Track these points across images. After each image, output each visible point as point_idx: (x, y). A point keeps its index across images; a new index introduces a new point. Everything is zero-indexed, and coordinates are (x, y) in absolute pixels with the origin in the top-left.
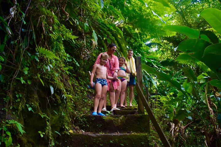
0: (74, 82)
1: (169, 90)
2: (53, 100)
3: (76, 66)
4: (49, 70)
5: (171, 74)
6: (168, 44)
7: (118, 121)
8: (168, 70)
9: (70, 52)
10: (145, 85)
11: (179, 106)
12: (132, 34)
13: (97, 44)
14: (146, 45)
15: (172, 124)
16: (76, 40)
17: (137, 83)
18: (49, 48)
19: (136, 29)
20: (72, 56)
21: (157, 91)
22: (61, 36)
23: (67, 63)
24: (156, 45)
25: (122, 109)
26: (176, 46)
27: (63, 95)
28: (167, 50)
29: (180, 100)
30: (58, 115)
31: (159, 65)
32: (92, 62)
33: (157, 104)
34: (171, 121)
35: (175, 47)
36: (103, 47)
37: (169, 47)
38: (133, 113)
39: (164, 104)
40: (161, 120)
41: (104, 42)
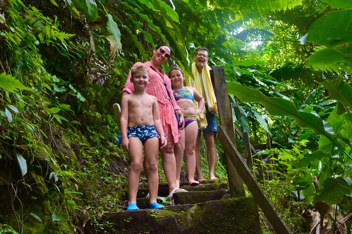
0: (76, 140)
1: (299, 134)
2: (28, 188)
3: (78, 102)
4: (10, 118)
5: (299, 98)
6: (287, 28)
7: (185, 219)
8: (292, 88)
9: (61, 71)
10: (242, 127)
11: (324, 169)
12: (200, 14)
13: (120, 46)
14: (234, 36)
15: (312, 213)
16: (71, 42)
17: (221, 126)
18: (5, 66)
19: (208, 3)
20: (66, 79)
21: (270, 139)
22: (31, 35)
23: (54, 96)
24: (257, 34)
25: (194, 189)
26: (304, 31)
27: (51, 174)
28: (285, 44)
29: (326, 155)
30: (43, 222)
31: (268, 80)
32: (115, 88)
33: (274, 169)
34: (310, 207)
35: (302, 34)
36: (137, 51)
37: (289, 36)
38: (219, 196)
39: (288, 169)
40: (286, 206)
41: (139, 40)
